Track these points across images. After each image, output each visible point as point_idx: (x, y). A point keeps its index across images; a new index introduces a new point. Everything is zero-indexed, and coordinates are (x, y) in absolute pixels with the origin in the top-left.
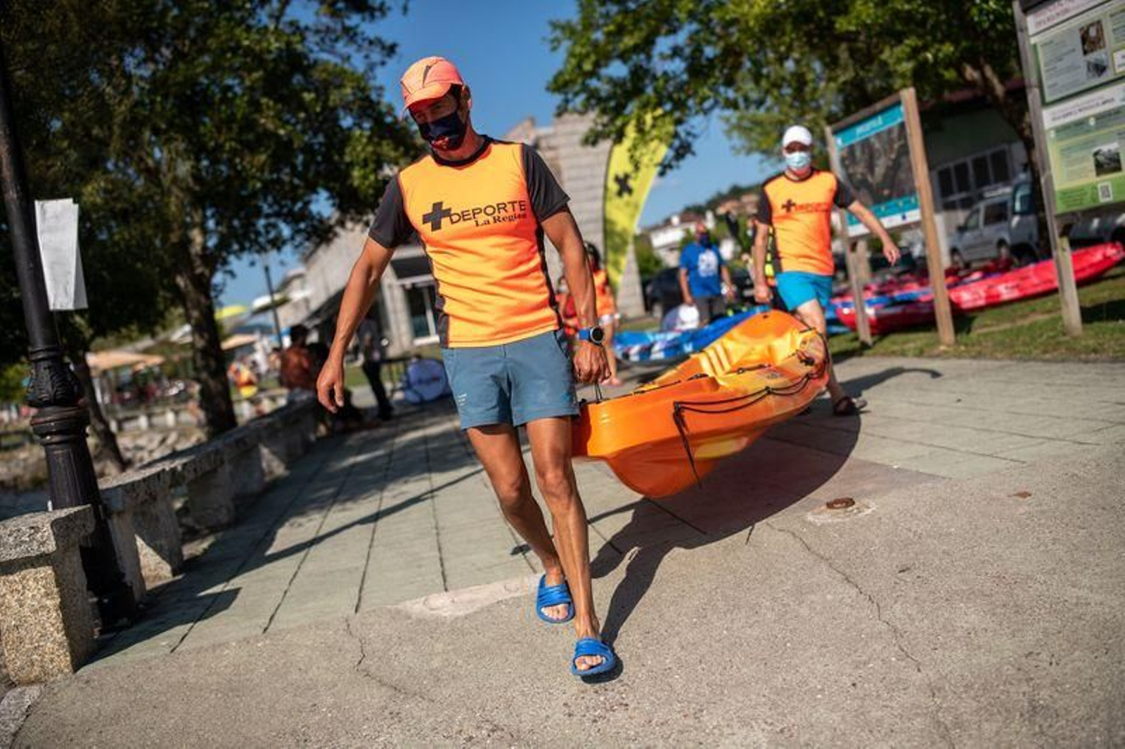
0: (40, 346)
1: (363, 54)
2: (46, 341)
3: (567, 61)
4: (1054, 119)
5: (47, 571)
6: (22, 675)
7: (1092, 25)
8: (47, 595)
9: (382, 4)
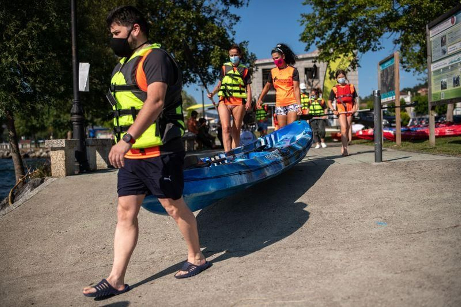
0: (76, 99)
1: (229, 20)
2: (77, 98)
3: (305, 29)
4: (434, 68)
5: (63, 152)
6: (55, 175)
7: (444, 36)
8: (62, 157)
9: (242, 2)
